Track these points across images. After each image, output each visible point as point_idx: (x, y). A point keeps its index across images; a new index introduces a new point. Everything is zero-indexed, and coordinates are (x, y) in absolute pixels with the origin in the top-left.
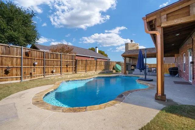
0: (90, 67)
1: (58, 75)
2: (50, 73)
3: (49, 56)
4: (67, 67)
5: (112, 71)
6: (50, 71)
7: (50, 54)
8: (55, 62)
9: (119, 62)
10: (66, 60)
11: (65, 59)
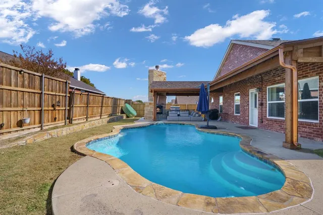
0: (93, 109)
1: (33, 130)
2: (14, 127)
3: (10, 78)
4: (55, 110)
5: (120, 116)
6: (13, 122)
7: (13, 71)
8: (26, 96)
9: (130, 100)
10: (52, 91)
11: (50, 89)
